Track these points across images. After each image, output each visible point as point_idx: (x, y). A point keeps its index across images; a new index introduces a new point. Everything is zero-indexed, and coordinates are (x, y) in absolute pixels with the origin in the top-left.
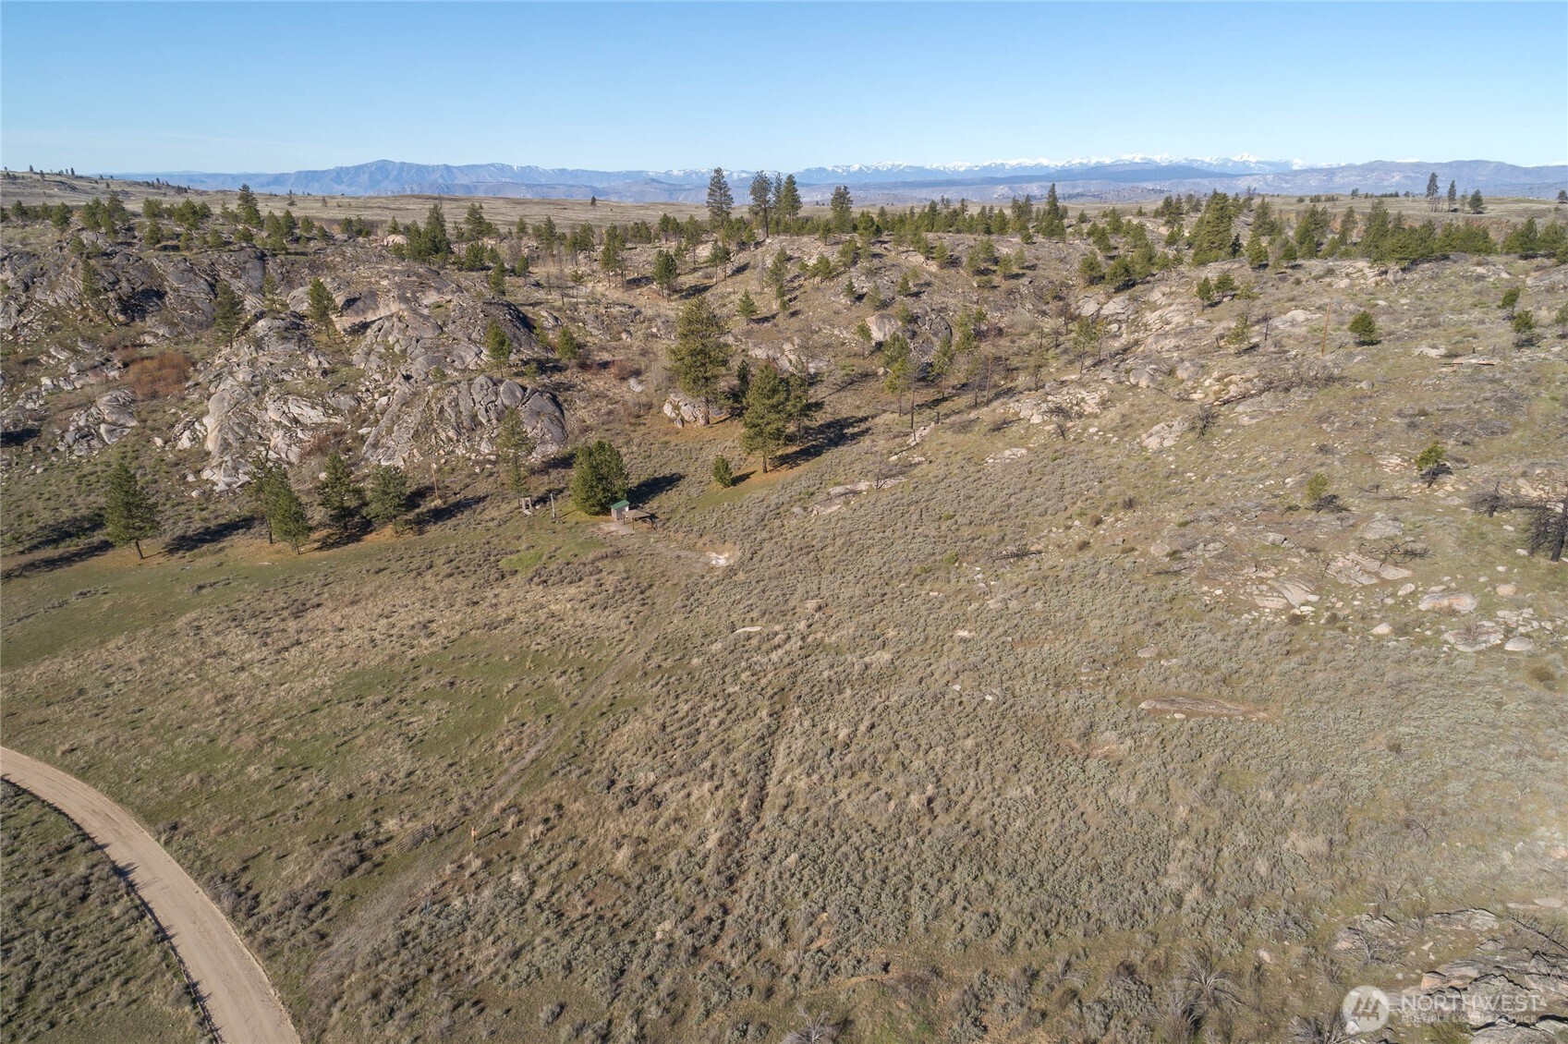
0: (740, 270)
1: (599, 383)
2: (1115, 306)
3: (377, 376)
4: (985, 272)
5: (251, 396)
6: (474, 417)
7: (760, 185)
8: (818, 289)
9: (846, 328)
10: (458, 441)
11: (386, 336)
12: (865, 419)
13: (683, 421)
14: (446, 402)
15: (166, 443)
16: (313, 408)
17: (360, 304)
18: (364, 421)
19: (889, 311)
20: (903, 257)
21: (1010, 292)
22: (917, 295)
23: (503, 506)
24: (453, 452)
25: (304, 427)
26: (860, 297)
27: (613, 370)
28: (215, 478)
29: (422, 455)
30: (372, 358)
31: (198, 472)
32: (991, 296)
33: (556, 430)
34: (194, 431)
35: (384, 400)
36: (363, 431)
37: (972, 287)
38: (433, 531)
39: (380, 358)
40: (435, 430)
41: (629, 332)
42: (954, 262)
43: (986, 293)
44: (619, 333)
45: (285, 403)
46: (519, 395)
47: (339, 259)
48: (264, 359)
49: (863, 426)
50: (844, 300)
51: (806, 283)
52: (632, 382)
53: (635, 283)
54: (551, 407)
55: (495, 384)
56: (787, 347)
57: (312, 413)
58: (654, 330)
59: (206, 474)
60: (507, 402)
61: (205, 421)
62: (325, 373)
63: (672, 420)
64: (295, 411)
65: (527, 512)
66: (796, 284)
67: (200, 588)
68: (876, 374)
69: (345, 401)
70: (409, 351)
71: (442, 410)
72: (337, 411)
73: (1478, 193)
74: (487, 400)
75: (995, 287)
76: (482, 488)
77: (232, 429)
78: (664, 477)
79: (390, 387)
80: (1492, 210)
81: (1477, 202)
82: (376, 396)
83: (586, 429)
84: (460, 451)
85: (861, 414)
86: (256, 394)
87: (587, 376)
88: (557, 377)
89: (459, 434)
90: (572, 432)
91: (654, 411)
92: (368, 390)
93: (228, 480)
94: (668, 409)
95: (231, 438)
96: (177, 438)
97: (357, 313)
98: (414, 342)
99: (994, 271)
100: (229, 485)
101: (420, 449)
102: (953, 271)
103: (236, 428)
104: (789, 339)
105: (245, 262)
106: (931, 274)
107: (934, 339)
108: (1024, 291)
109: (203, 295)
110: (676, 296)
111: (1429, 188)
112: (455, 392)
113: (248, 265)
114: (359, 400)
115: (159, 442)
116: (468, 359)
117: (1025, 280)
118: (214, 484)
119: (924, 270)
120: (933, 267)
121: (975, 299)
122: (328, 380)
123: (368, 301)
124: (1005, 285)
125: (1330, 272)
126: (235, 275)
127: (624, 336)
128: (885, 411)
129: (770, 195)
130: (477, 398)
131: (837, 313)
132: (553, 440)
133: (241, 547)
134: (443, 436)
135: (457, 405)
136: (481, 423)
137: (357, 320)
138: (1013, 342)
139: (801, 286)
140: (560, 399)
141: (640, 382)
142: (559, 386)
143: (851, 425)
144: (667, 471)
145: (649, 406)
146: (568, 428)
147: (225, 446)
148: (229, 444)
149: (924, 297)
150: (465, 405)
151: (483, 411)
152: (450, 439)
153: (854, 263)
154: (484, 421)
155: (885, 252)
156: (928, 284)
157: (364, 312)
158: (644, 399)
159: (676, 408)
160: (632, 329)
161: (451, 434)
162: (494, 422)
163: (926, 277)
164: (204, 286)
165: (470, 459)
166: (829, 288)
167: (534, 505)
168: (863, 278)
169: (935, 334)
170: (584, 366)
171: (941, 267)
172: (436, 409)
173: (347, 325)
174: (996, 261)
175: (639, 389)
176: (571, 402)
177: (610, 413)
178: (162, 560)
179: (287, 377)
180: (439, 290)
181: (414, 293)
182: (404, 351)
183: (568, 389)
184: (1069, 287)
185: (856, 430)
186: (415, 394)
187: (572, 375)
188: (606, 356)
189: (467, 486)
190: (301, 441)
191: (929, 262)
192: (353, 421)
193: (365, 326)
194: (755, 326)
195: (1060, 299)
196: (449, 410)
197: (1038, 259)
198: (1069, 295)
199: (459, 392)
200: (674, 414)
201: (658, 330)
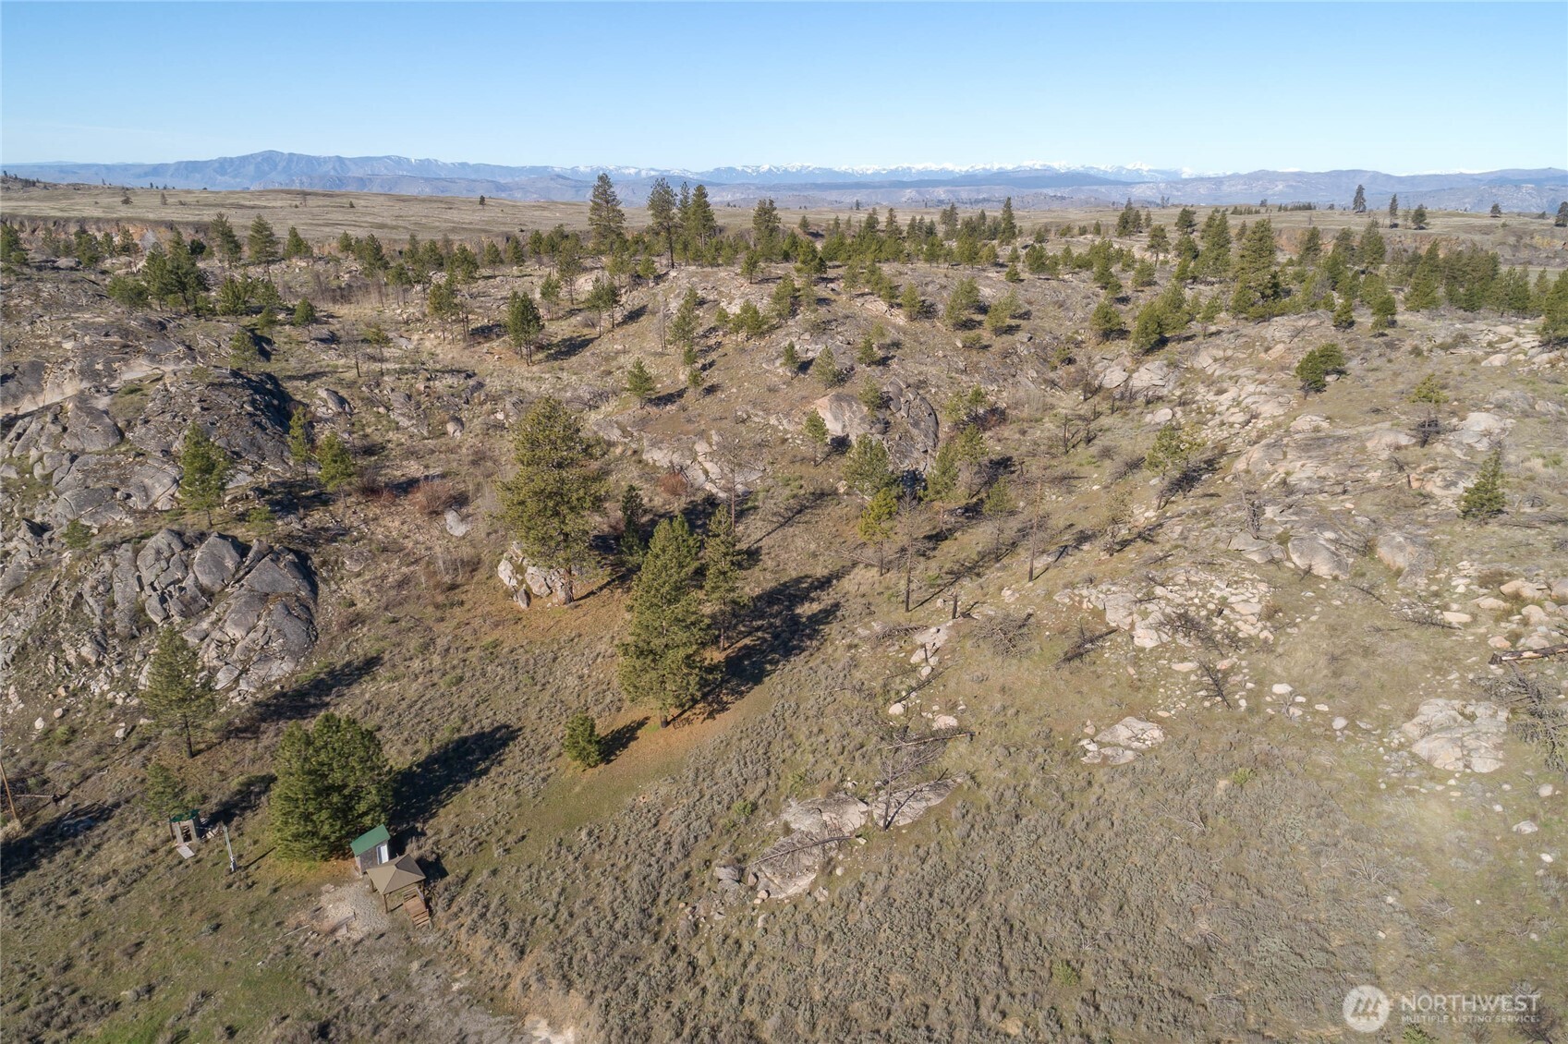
0: (634, 316)
1: (392, 523)
2: (1149, 375)
4: (967, 325)
6: (139, 614)
7: (662, 197)
8: (743, 350)
9: (787, 415)
10: (99, 664)
11: (27, 447)
12: (824, 583)
13: (528, 592)
14: (87, 587)
19: (847, 389)
20: (859, 302)
21: (1006, 355)
22: (884, 362)
23: (139, 835)
24: (85, 688)
26: (804, 366)
27: (420, 496)
29: (22, 698)
32: (984, 360)
33: (294, 629)
37: (956, 348)
40: (58, 644)
41: (458, 421)
42: (927, 312)
43: (975, 356)
44: (443, 423)
46: (230, 564)
47: (28, 302)
49: (827, 599)
50: (781, 370)
51: (726, 341)
52: (450, 517)
53: (484, 333)
54: (291, 582)
55: (186, 546)
56: (701, 447)
58: (500, 416)
60: (205, 580)
63: (510, 594)
65: (186, 848)
66: (712, 342)
68: (835, 493)
70: (55, 478)
71: (79, 600)
73: (1421, 208)
74: (165, 580)
75: (986, 347)
76: (114, 782)
78: (481, 736)
80: (1436, 226)
81: (1420, 217)
83: (357, 620)
84: (99, 686)
85: (820, 571)
87: (374, 510)
88: (317, 517)
89: (102, 647)
90: (326, 629)
91: (481, 575)
94: (504, 572)
98: (66, 463)
99: (980, 323)
101: (21, 687)
102: (927, 324)
104: (702, 434)
106: (898, 329)
107: (915, 432)
108: (1023, 351)
110: (541, 356)
111: (1356, 201)
112: (108, 566)
117: (1022, 336)
119: (888, 323)
120: (900, 318)
121: (961, 365)
123: (23, 378)
124: (999, 343)
127: (450, 427)
128: (854, 565)
129: (675, 210)
130: (148, 577)
131: (772, 390)
132: (287, 651)
134: (71, 656)
135: (109, 589)
136: (151, 624)
138: (1023, 433)
139: (719, 344)
140: (315, 561)
141: (464, 519)
142: (317, 537)
143: (804, 597)
144: (485, 721)
145: (475, 566)
146: (320, 621)
149: (894, 364)
150: (123, 592)
151: (156, 601)
152: (84, 662)
153: (793, 313)
154: (156, 619)
155: (833, 297)
156: (897, 345)
157: (16, 398)
158: (466, 552)
159: (519, 570)
160: (465, 415)
161: (87, 651)
162: (176, 620)
163: (892, 335)
165: (112, 705)
166: (759, 350)
167: (203, 832)
168: (807, 336)
169: (916, 425)
170: (371, 491)
171: (912, 318)
172: (67, 597)
174: (983, 309)
175: (459, 530)
176: (333, 565)
177: (403, 583)
180: (153, 357)
181: (108, 363)
182: (48, 477)
183: (333, 539)
184: (1078, 344)
185: (816, 607)
186: (39, 567)
187: (347, 511)
188: (414, 469)
189: (85, 777)
191: (896, 311)
193: (10, 423)
194: (653, 410)
195: (1070, 361)
196: (91, 601)
197: (1030, 303)
198: (1080, 356)
199: (115, 565)
200: (514, 582)
201: (507, 416)
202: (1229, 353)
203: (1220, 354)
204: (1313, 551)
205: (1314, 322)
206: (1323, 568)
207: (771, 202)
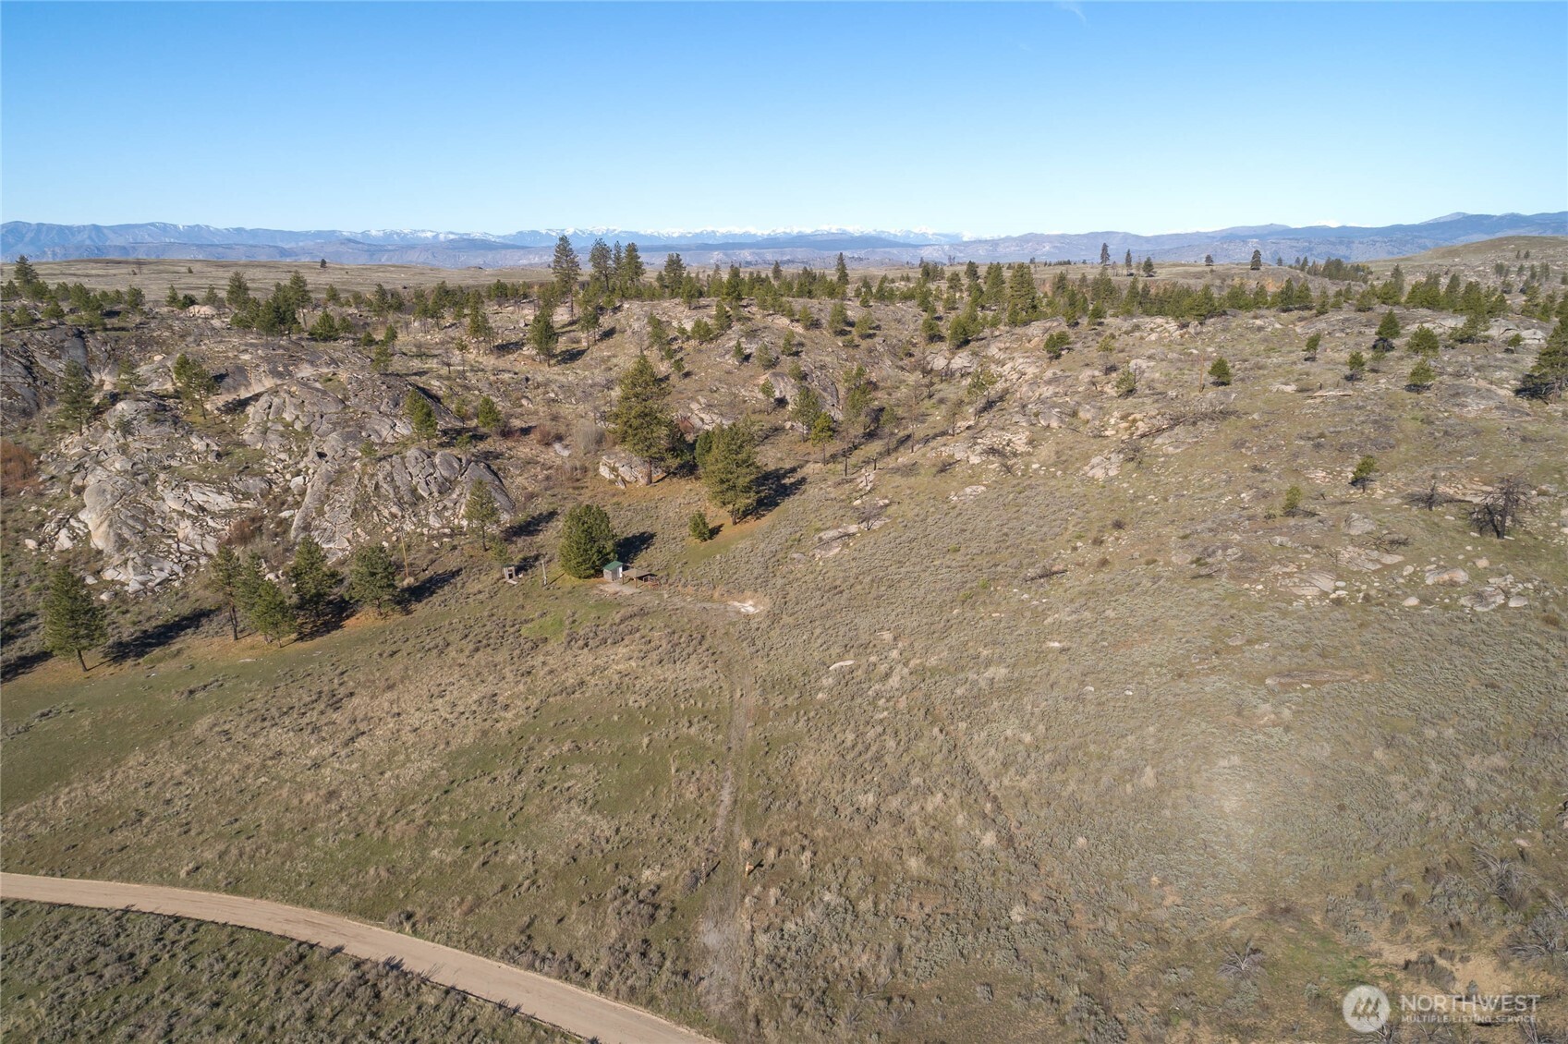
0: (609, 333)
1: (525, 449)
2: (961, 360)
3: (283, 456)
4: (842, 333)
5: (138, 485)
6: (414, 491)
7: (600, 253)
8: (700, 351)
9: (743, 386)
10: (403, 517)
12: (793, 470)
13: (624, 481)
14: (381, 477)
15: (40, 544)
16: (221, 494)
17: (228, 380)
18: (283, 504)
19: (778, 369)
20: (770, 319)
21: (870, 351)
22: (797, 354)
23: (483, 578)
24: (401, 528)
25: (214, 516)
26: (747, 357)
27: (534, 436)
28: (122, 578)
29: (368, 533)
30: (271, 436)
31: (97, 573)
32: (857, 354)
34: (71, 529)
35: (299, 480)
36: (285, 514)
37: (838, 346)
38: (420, 609)
39: (282, 436)
40: (375, 508)
41: (527, 398)
42: (815, 324)
43: (852, 352)
44: (519, 399)
45: (186, 490)
46: (456, 466)
47: (167, 334)
48: (135, 445)
49: (798, 475)
50: (731, 361)
51: (685, 346)
52: (557, 446)
53: (504, 349)
54: (489, 476)
55: (429, 457)
56: (694, 406)
57: (220, 499)
58: (552, 395)
59: (109, 575)
60: (446, 474)
61: (82, 516)
62: (219, 456)
63: (612, 482)
64: (199, 498)
65: (511, 581)
66: (674, 347)
67: (191, 692)
68: (783, 428)
69: (254, 484)
70: (314, 428)
71: (377, 486)
72: (247, 496)
73: (1149, 259)
74: (425, 472)
75: (857, 346)
76: (451, 562)
77: (125, 523)
78: (634, 537)
79: (301, 465)
80: (1162, 274)
81: (1148, 267)
82: (288, 477)
83: (531, 496)
84: (408, 527)
85: (788, 466)
86: (145, 483)
87: (510, 444)
88: (482, 446)
89: (402, 509)
90: (517, 500)
91: (591, 474)
92: (276, 471)
93: (140, 578)
94: (604, 472)
95: (126, 534)
96: (54, 538)
97: (228, 391)
98: (317, 418)
99: (850, 332)
100: (144, 584)
101: (364, 529)
102: (817, 332)
103: (131, 522)
104: (693, 399)
105: (63, 341)
106: (800, 335)
107: (825, 394)
108: (880, 349)
109: (20, 380)
110: (552, 362)
111: (1102, 257)
112: (388, 467)
113: (66, 344)
114: (270, 482)
115: (31, 544)
116: (384, 433)
117: (878, 340)
118: (123, 584)
119: (793, 331)
120: (799, 329)
121: (844, 357)
122: (226, 463)
123: (237, 377)
124: (865, 344)
125: (1137, 327)
126: (53, 356)
127: (524, 402)
128: (807, 462)
129: (610, 262)
130: (414, 472)
131: (729, 373)
133: (200, 647)
134: (386, 513)
135: (393, 480)
136: (422, 497)
137: (230, 397)
138: (890, 395)
139: (681, 348)
140: (494, 467)
141: (566, 447)
142: (488, 455)
143: (784, 476)
144: (635, 531)
145: (585, 470)
146: (513, 496)
147: (122, 543)
148: (126, 540)
149: (803, 355)
150: (401, 480)
151: (424, 485)
152: (394, 516)
153: (730, 327)
154: (425, 495)
155: (752, 316)
156: (802, 344)
157: (236, 388)
158: (576, 463)
159: (613, 469)
160: (529, 395)
161: (395, 510)
162: (436, 494)
163: (797, 339)
164: (20, 369)
165: (422, 534)
166: (713, 350)
167: (517, 575)
168: (743, 340)
169: (825, 390)
170: (503, 434)
171: (807, 328)
172: (370, 485)
173: (220, 404)
174: (852, 324)
175: (566, 453)
176: (506, 470)
177: (548, 478)
178: (111, 670)
179: (174, 463)
180: (312, 363)
181: (285, 366)
182: (306, 428)
183: (497, 457)
184: (915, 345)
185: (792, 480)
186: (340, 472)
187: (495, 444)
188: (520, 423)
189: (433, 562)
190: (215, 530)
191: (796, 324)
192: (269, 505)
193: (243, 404)
195: (911, 355)
196: (385, 486)
197: (879, 320)
198: (916, 351)
199: (393, 467)
200: (612, 476)
201: (557, 395)
202: (1008, 345)
203: (1002, 346)
204: (1050, 418)
205: (1055, 324)
206: (1054, 424)
207: (678, 255)
